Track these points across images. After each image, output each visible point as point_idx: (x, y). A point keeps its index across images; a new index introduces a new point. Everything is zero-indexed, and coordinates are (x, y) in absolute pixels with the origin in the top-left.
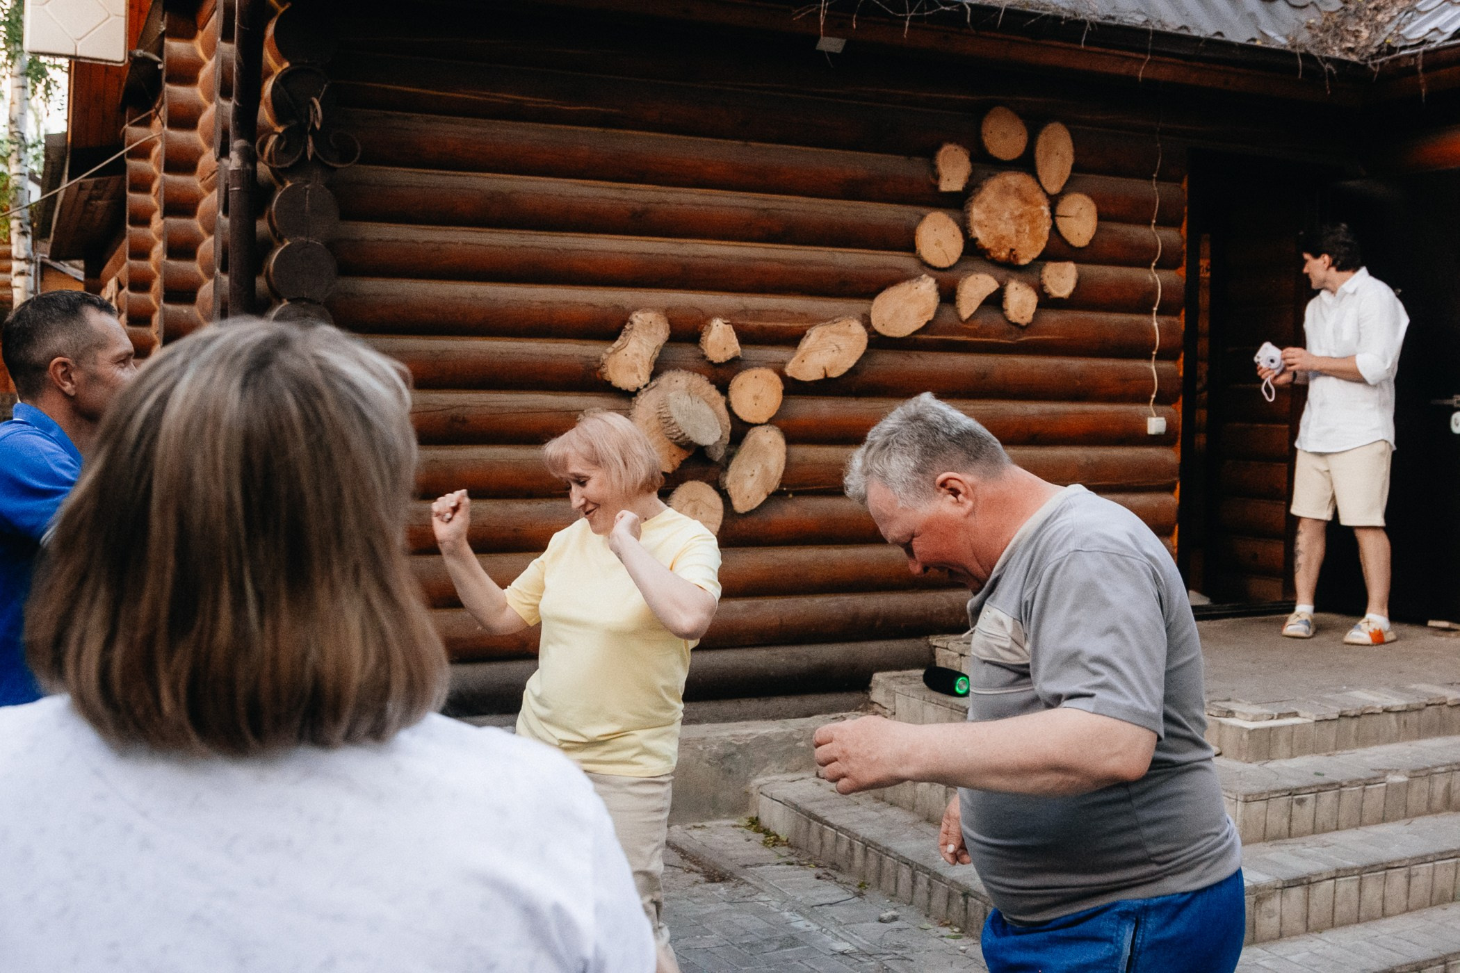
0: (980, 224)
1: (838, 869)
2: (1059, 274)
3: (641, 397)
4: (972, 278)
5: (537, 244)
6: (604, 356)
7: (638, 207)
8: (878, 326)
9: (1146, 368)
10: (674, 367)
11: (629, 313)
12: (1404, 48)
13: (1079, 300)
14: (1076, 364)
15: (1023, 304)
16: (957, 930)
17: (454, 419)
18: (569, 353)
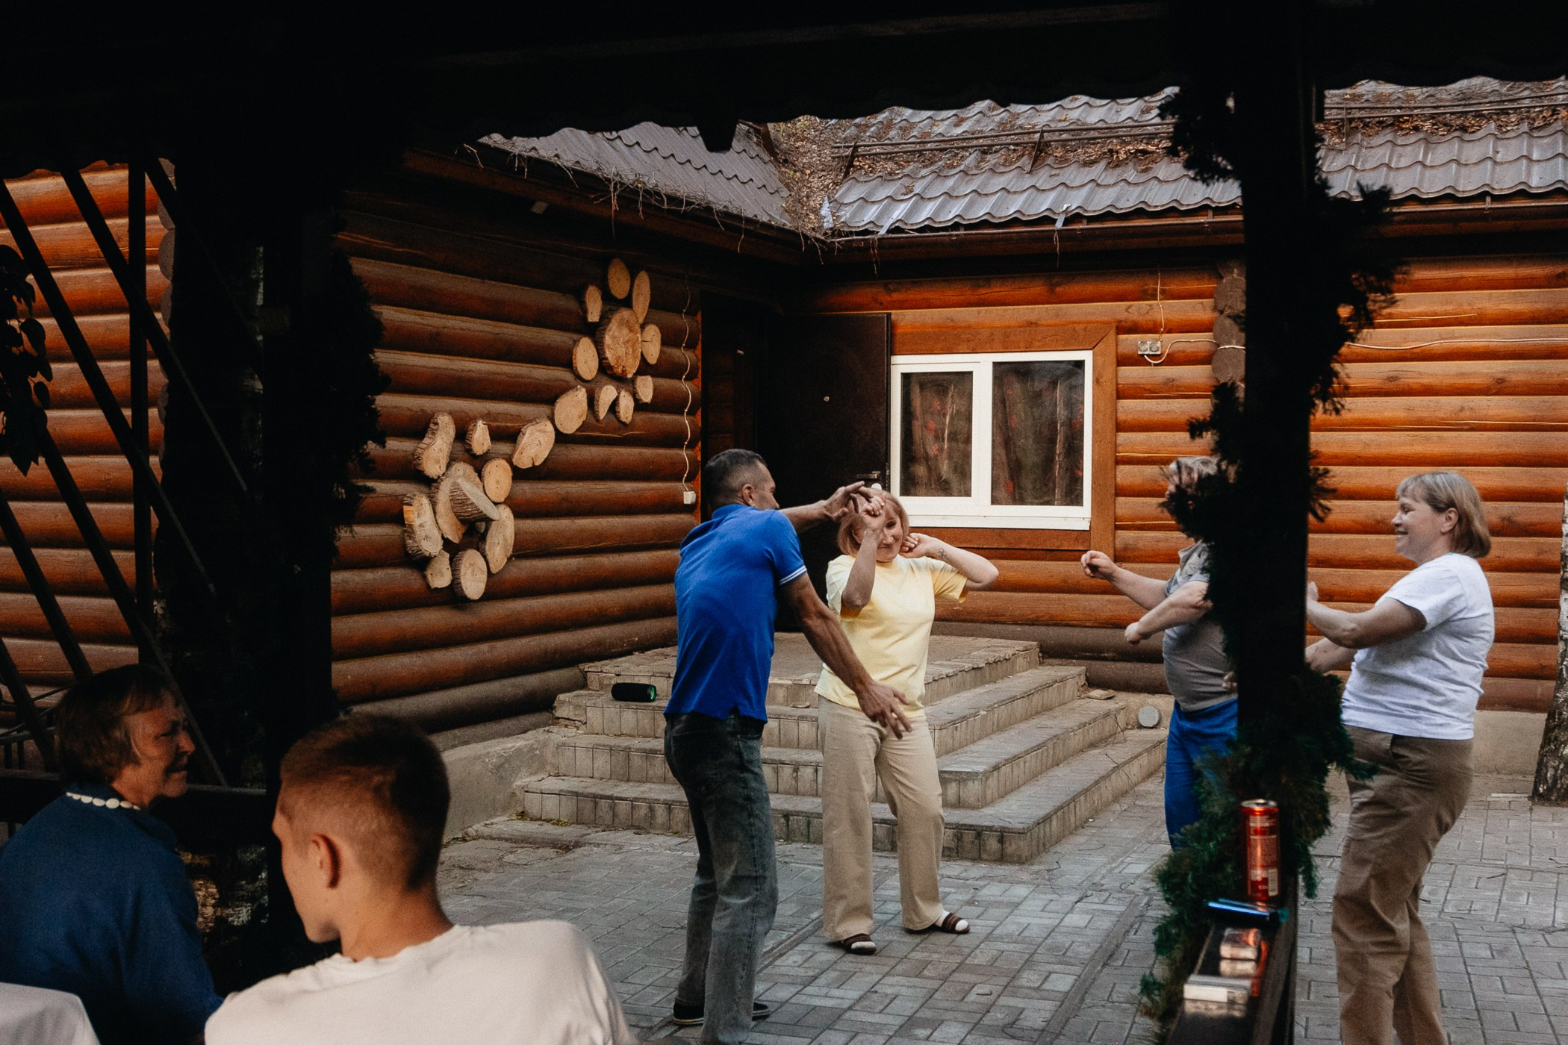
1: (639, 828)
2: (645, 386)
3: (440, 483)
4: (604, 389)
6: (417, 451)
7: (433, 331)
8: (559, 427)
10: (458, 460)
11: (434, 416)
13: (656, 405)
14: (648, 452)
15: (628, 408)
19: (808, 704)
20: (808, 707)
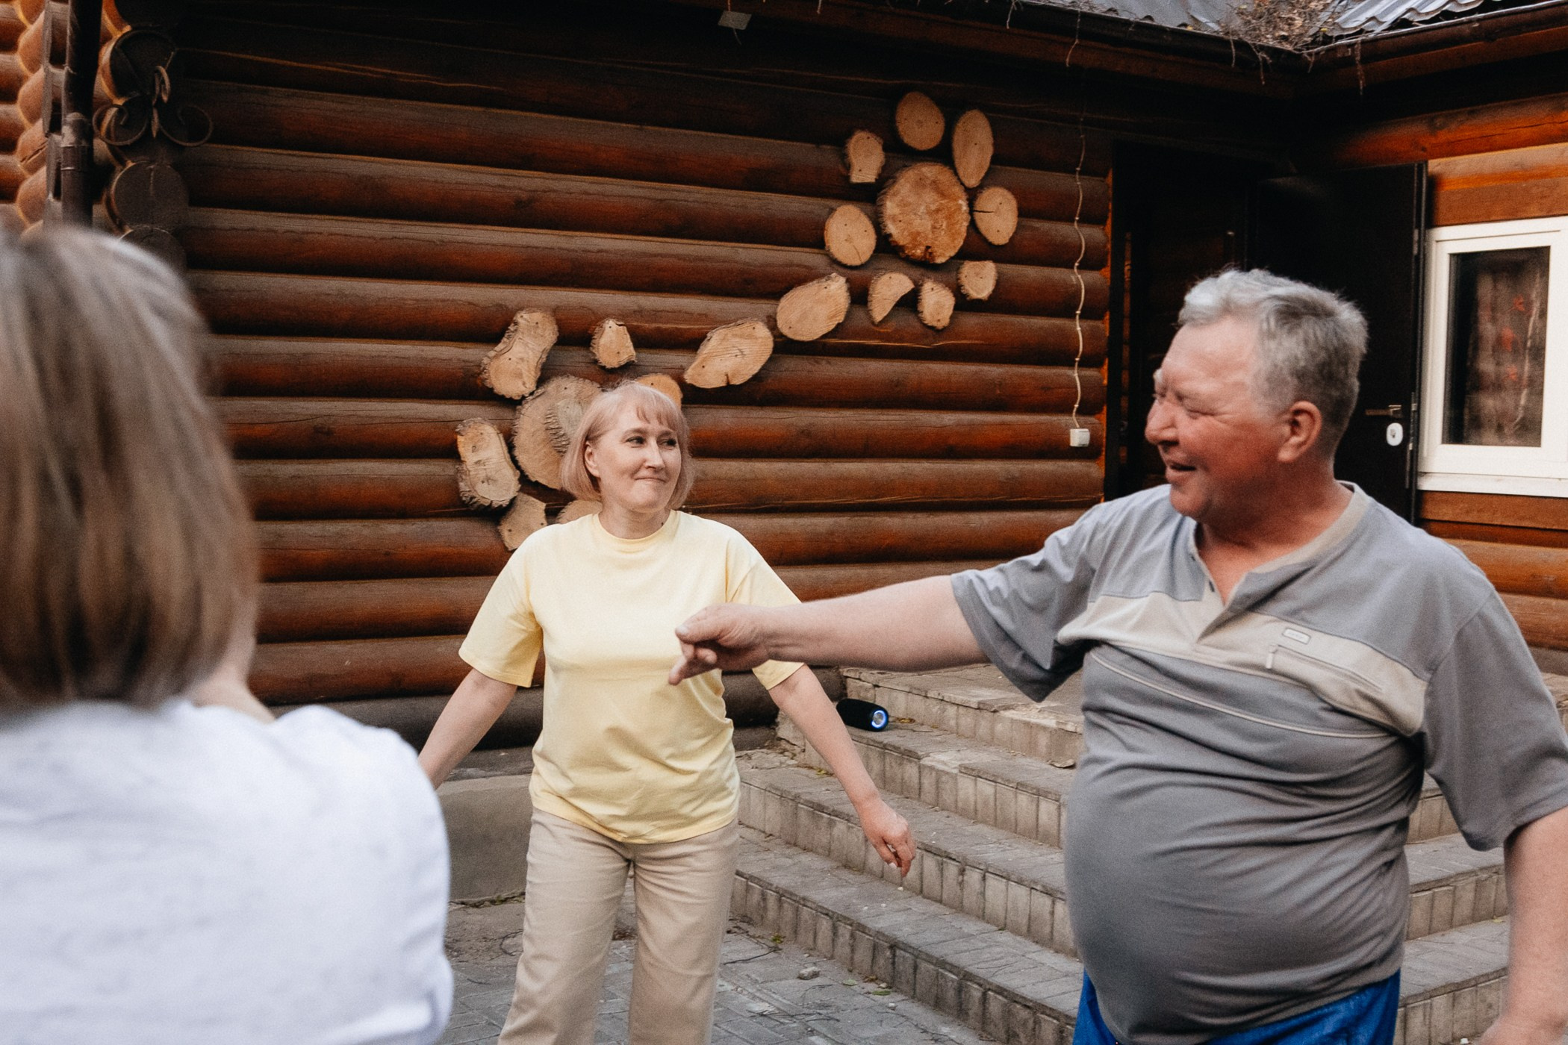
0: (894, 219)
1: (750, 921)
2: (977, 274)
3: (527, 406)
4: (886, 277)
5: (411, 235)
6: (485, 361)
7: (524, 196)
8: (785, 331)
9: (1068, 376)
10: (564, 373)
11: (514, 314)
12: (1340, 37)
13: (1000, 302)
14: (994, 371)
15: (939, 306)
16: (883, 985)
17: (318, 430)
18: (445, 357)
19: (1070, 762)
20: (1072, 767)
